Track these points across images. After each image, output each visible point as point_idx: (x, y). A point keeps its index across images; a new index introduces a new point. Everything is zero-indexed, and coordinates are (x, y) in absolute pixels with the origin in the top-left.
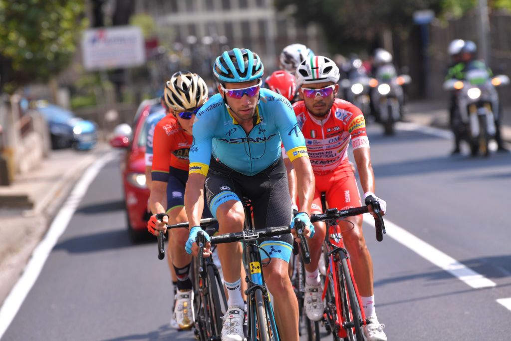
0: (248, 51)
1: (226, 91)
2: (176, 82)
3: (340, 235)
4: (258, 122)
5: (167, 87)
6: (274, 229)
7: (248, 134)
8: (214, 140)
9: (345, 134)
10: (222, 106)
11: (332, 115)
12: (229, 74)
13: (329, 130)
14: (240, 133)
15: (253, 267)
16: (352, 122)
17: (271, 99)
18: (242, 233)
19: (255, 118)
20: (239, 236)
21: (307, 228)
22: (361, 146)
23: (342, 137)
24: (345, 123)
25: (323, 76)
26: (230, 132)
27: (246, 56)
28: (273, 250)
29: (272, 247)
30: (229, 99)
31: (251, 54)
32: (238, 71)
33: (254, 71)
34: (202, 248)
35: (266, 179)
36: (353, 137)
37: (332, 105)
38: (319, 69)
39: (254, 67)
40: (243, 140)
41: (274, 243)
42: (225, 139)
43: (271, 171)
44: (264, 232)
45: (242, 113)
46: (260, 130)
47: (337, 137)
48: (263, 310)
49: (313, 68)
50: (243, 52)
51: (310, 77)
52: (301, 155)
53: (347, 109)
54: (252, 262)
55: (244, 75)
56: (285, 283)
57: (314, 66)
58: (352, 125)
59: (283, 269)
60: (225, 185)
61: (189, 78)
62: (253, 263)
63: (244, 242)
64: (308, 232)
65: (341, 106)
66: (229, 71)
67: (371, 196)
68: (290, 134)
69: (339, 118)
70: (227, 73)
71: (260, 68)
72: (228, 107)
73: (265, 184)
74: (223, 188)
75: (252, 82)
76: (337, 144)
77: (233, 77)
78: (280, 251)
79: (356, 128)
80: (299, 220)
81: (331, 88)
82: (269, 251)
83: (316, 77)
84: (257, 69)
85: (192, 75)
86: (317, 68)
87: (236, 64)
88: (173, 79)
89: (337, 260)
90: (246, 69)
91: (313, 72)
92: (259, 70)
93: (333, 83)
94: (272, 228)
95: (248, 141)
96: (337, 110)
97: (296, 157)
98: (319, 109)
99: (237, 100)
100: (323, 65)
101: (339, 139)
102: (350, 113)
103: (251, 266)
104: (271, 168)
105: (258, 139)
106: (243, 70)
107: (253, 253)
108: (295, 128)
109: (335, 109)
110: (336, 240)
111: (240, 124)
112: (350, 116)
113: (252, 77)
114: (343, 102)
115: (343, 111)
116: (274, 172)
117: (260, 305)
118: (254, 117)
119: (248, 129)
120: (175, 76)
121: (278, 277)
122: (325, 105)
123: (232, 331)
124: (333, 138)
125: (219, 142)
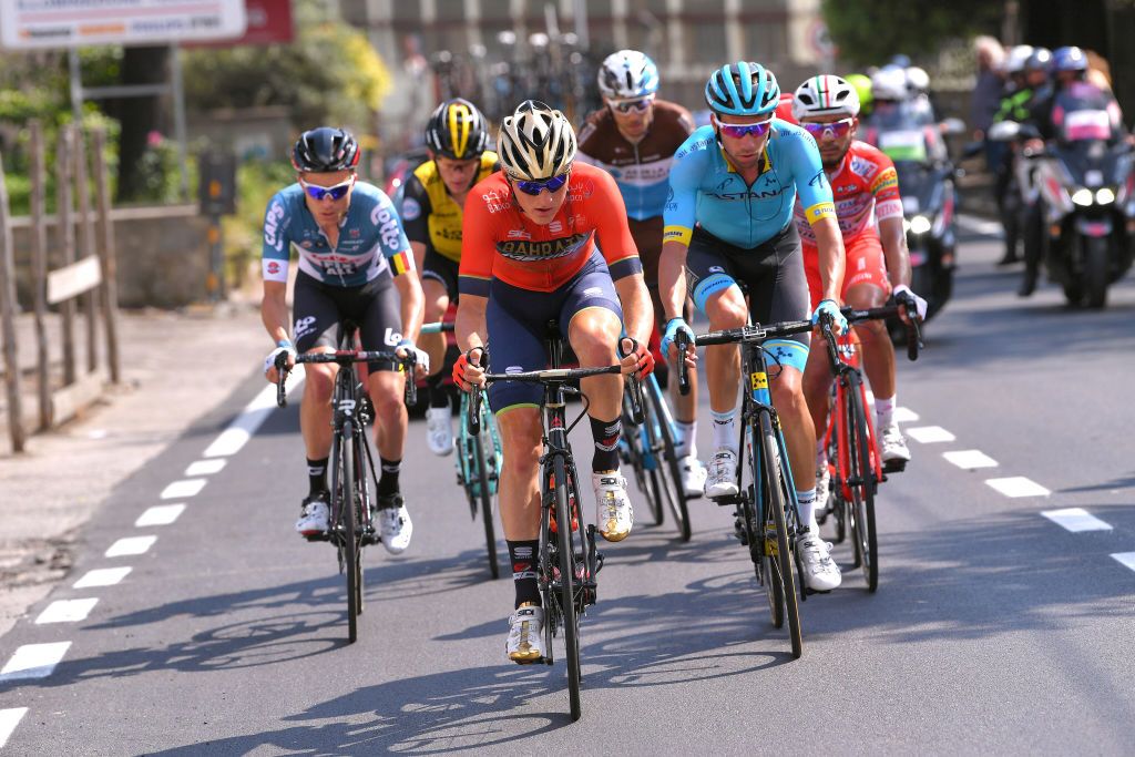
0: (760, 69)
1: (721, 125)
2: (522, 123)
3: (852, 348)
4: (765, 169)
5: (504, 130)
6: (788, 325)
7: (749, 187)
8: (699, 193)
9: (864, 196)
10: (714, 145)
11: (847, 166)
12: (728, 103)
13: (840, 189)
14: (738, 186)
15: (757, 380)
16: (877, 179)
17: (786, 133)
18: (741, 331)
19: (761, 163)
20: (737, 334)
21: (837, 322)
22: (891, 215)
23: (860, 200)
24: (865, 181)
25: (835, 103)
26: (723, 184)
27: (755, 76)
28: (780, 353)
29: (779, 349)
30: (724, 136)
31: (764, 73)
32: (742, 98)
33: (765, 101)
34: (685, 350)
35: (772, 252)
36: (878, 202)
37: (847, 152)
38: (830, 94)
39: (766, 94)
40: (742, 195)
41: (783, 343)
42: (716, 194)
43: (780, 240)
44: (773, 329)
45: (741, 159)
46: (768, 180)
47: (852, 200)
48: (773, 440)
49: (820, 92)
50: (751, 70)
51: (816, 105)
52: (825, 215)
53: (870, 158)
54: (754, 372)
55: (749, 105)
56: (798, 402)
57: (823, 89)
58: (876, 183)
59: (795, 382)
60: (715, 265)
61: (547, 119)
62: (757, 374)
63: (744, 343)
64: (838, 328)
65: (861, 154)
66: (728, 97)
67: (904, 292)
68: (811, 184)
69: (856, 172)
70: (725, 99)
71: (774, 96)
72: (722, 147)
73: (770, 260)
74: (712, 269)
75: (759, 116)
76: (852, 211)
77: (732, 107)
78: (790, 355)
79: (883, 188)
80: (825, 311)
81: (847, 123)
82: (775, 354)
83: (825, 105)
84: (769, 97)
85: (552, 114)
86: (827, 92)
87: (740, 88)
88: (518, 116)
89: (846, 384)
90: (754, 97)
91: (820, 97)
92: (772, 98)
93: (850, 115)
94: (785, 323)
95: (750, 197)
96: (855, 158)
97: (818, 217)
98: (830, 155)
99: (735, 140)
100: (835, 89)
101: (856, 203)
102: (874, 165)
103: (753, 379)
104: (778, 237)
105: (763, 194)
106: (748, 97)
107: (754, 361)
108: (819, 175)
109: (851, 157)
110: (846, 355)
111: (739, 172)
112: (874, 170)
113: (761, 109)
114: (865, 146)
115: (863, 161)
116: (782, 243)
117: (769, 433)
118: (760, 161)
119: (750, 179)
120: (521, 110)
121: (788, 394)
122: (837, 148)
123: (721, 481)
124: (847, 201)
125: (704, 197)
